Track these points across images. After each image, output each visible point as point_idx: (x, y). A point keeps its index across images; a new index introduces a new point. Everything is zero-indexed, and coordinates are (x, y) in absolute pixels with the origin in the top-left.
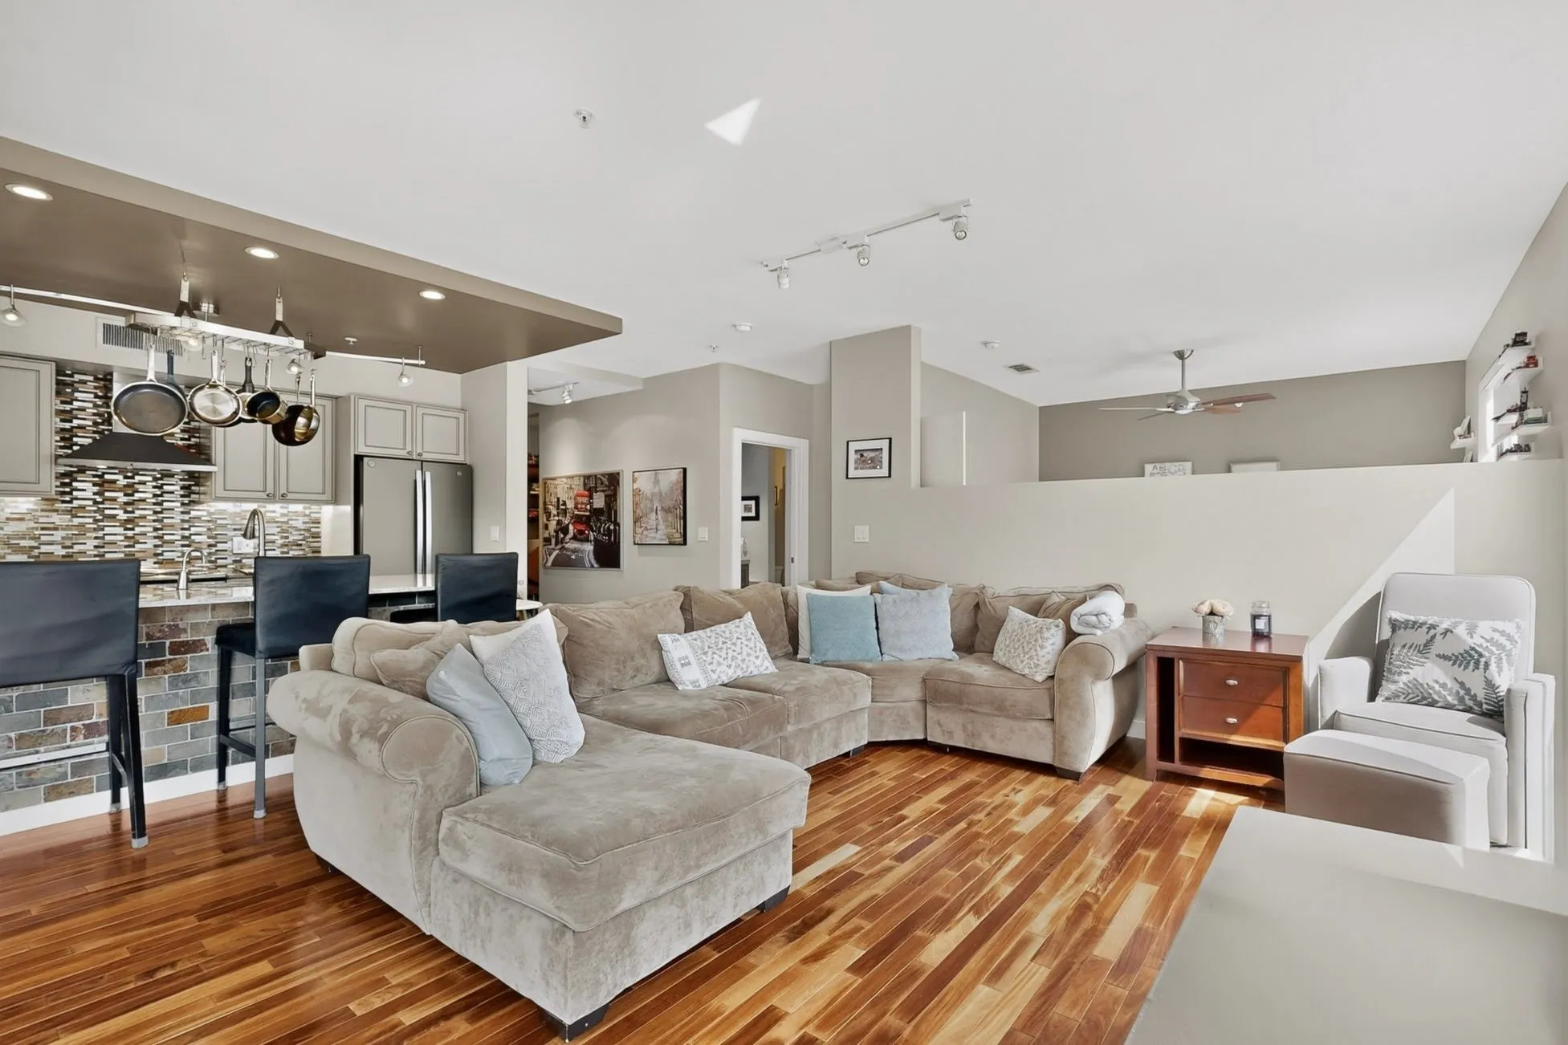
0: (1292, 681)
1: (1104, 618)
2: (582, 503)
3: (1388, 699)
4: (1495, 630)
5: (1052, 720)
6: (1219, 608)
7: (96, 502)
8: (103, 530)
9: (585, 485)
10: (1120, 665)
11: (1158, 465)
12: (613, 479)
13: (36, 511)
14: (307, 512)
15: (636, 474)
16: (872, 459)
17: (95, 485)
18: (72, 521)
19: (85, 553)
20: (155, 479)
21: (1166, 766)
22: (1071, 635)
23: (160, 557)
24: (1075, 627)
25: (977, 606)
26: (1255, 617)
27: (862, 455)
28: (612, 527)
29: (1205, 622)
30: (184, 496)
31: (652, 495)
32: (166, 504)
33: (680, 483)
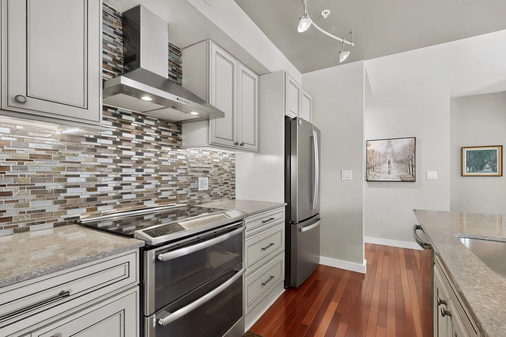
7: (115, 143)
8: (121, 171)
13: (62, 147)
17: (114, 124)
18: (96, 162)
19: (107, 195)
23: (160, 197)
30: (173, 142)
31: (385, 153)
32: (163, 148)
33: (410, 145)
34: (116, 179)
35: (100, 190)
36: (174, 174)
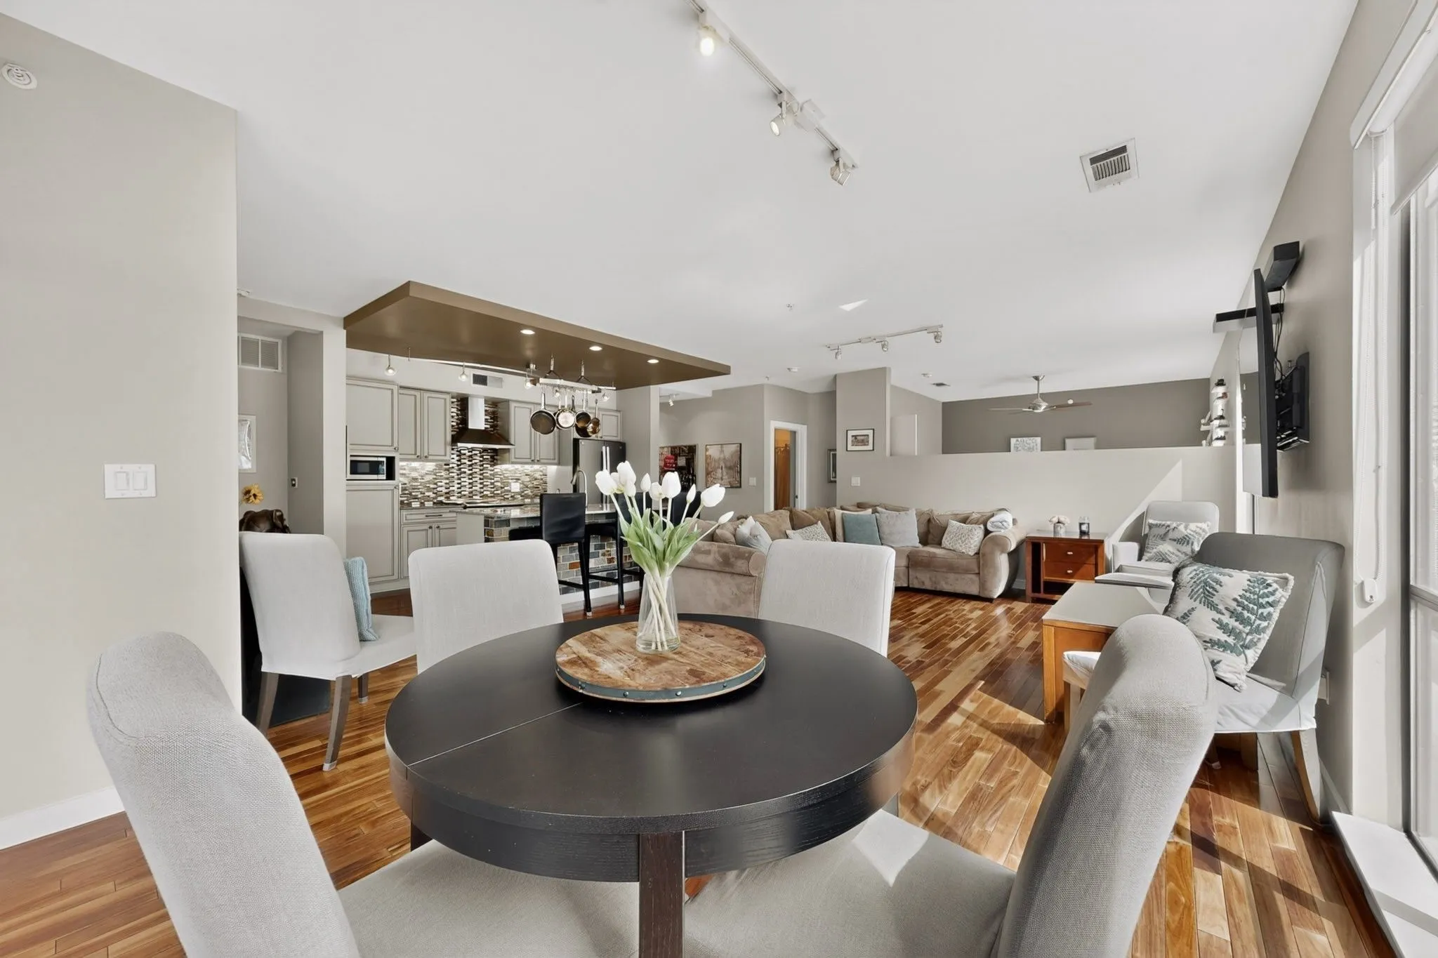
0: (1099, 551)
1: (1004, 523)
2: (670, 463)
3: (1147, 560)
4: (1197, 527)
5: (979, 573)
6: (1062, 519)
7: (458, 465)
9: (672, 451)
10: (1013, 547)
11: (1019, 439)
12: (692, 450)
14: (541, 469)
15: (708, 447)
16: (863, 441)
17: (457, 456)
18: (449, 475)
20: (480, 453)
21: (1037, 595)
22: (987, 532)
24: (989, 528)
25: (929, 521)
26: (1081, 524)
27: (856, 438)
28: (690, 477)
29: (1055, 527)
30: (491, 461)
31: (719, 458)
32: (485, 466)
33: (737, 451)
34: (458, 484)
35: (451, 488)
36: (493, 481)
